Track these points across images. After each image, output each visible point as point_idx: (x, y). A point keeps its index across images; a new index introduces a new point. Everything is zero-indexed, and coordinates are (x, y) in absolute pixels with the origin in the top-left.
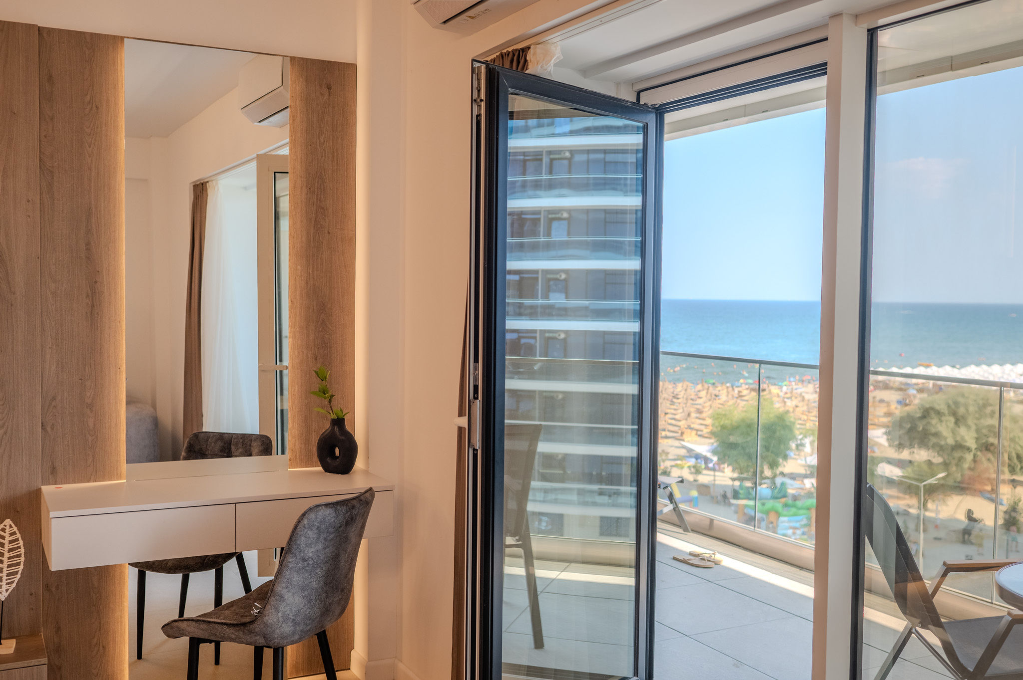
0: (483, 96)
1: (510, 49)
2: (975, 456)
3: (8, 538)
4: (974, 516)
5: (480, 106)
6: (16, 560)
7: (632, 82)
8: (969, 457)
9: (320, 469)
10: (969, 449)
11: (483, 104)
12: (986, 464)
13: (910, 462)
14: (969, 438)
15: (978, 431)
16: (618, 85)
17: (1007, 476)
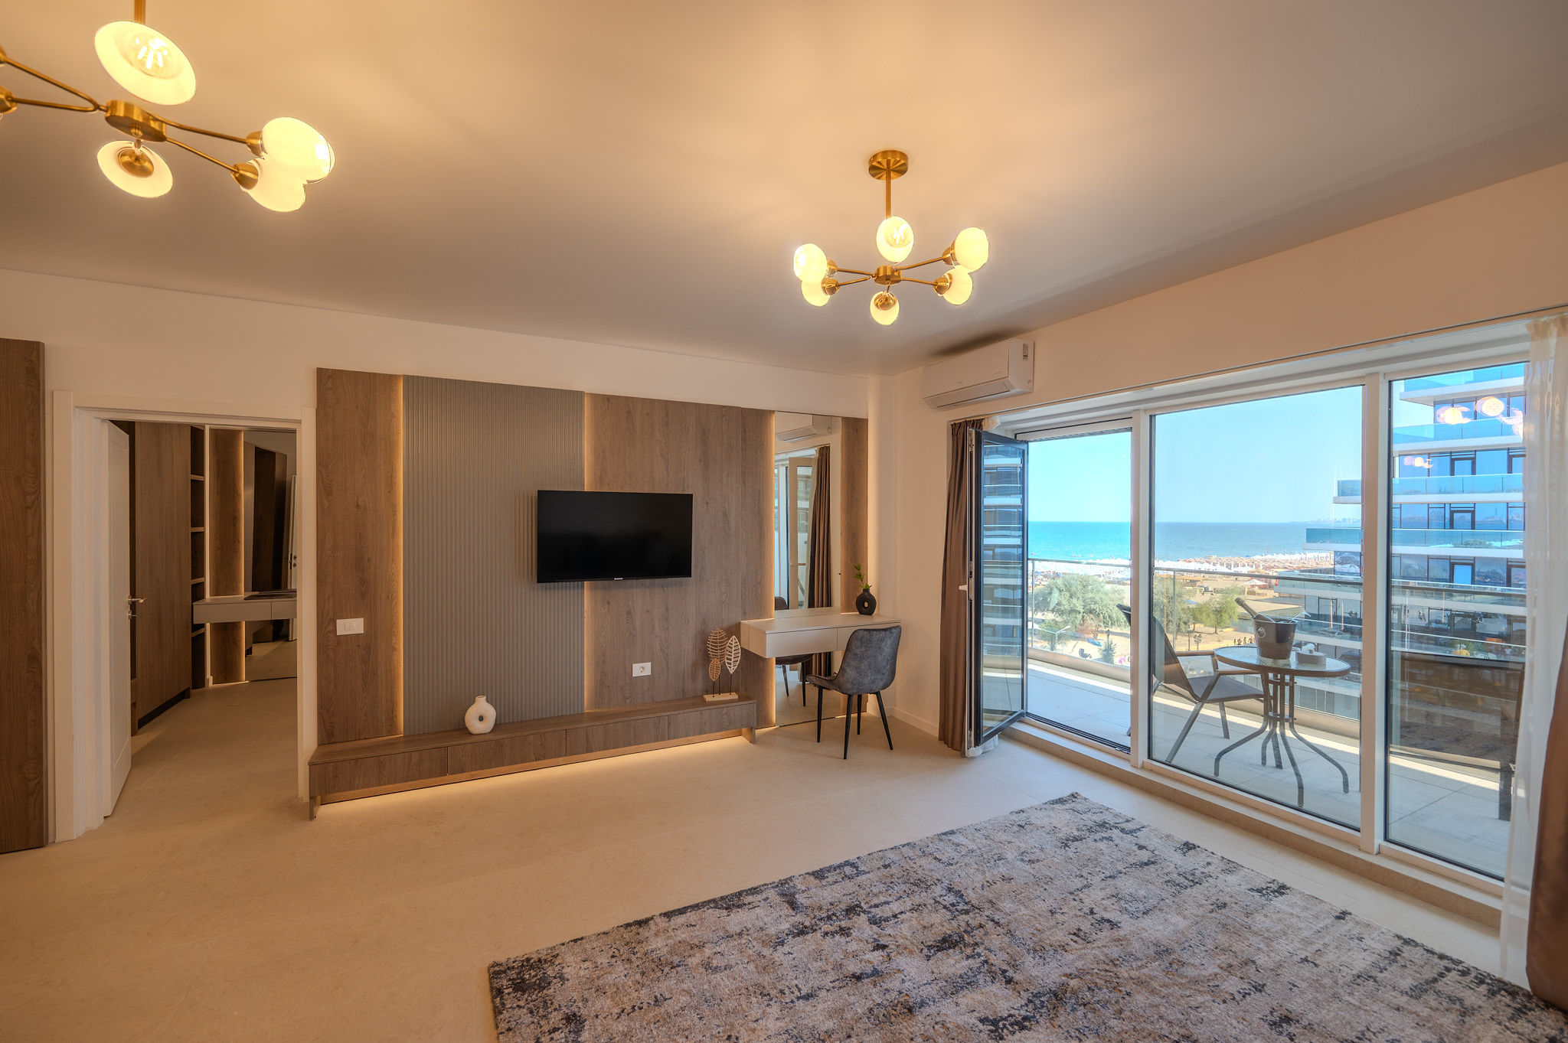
0: (974, 443)
1: (972, 419)
2: (1083, 617)
3: (734, 645)
4: (1085, 653)
5: (972, 448)
6: (737, 655)
7: (1013, 430)
8: (1079, 617)
9: (858, 613)
10: (1080, 613)
11: (974, 447)
12: (1089, 622)
13: (1043, 620)
14: (1079, 605)
15: (1084, 601)
16: (1006, 431)
17: (1102, 628)
